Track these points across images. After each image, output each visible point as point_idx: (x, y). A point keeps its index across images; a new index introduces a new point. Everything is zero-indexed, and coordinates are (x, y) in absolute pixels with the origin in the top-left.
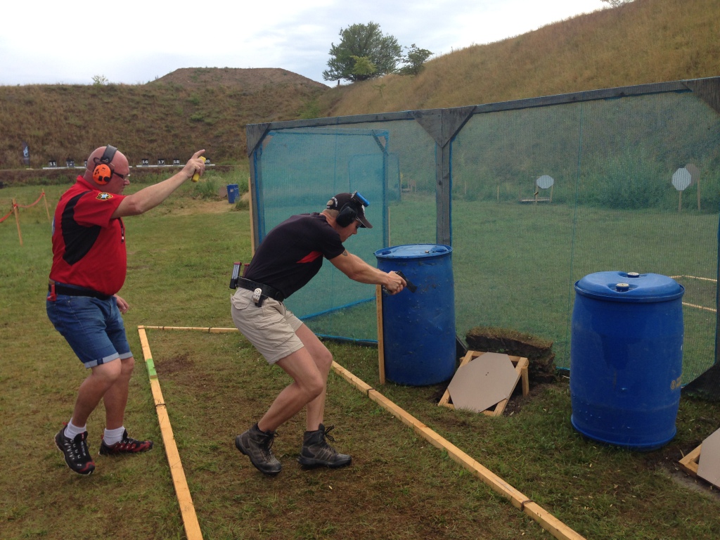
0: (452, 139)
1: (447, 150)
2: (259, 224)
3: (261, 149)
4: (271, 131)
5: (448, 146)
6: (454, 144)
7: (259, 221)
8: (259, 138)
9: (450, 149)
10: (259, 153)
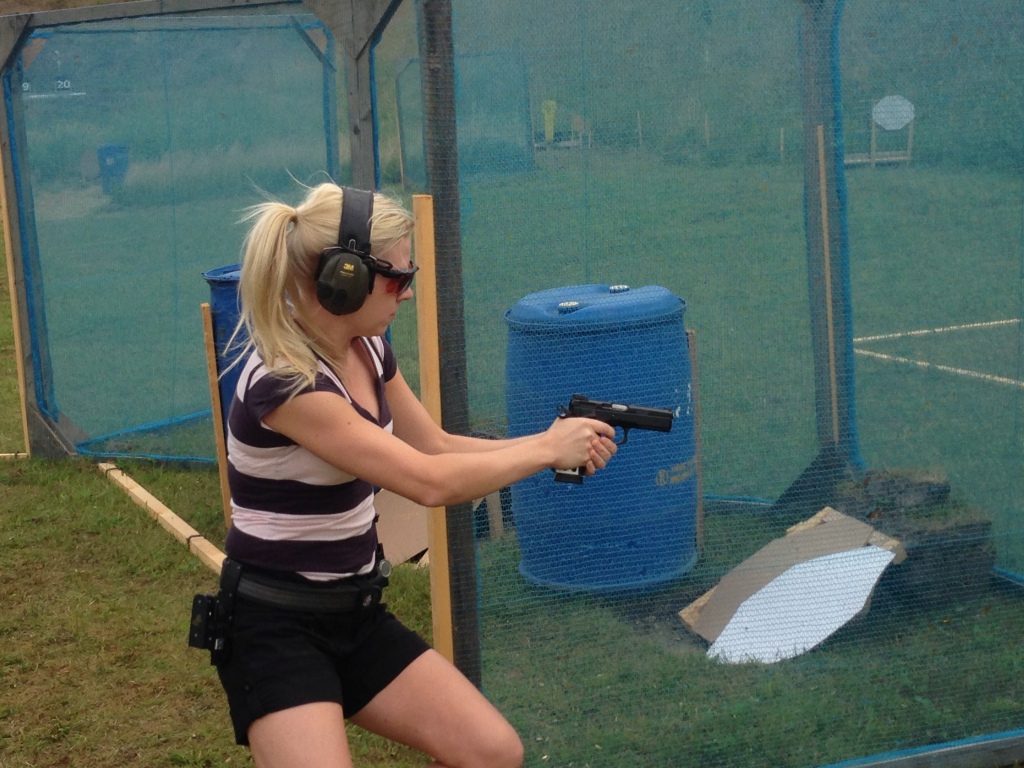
0: (375, 38)
1: (364, 62)
2: (22, 228)
3: (19, 69)
4: (37, 31)
5: (366, 56)
6: (377, 51)
7: (21, 220)
8: (11, 45)
9: (371, 61)
10: (15, 76)
